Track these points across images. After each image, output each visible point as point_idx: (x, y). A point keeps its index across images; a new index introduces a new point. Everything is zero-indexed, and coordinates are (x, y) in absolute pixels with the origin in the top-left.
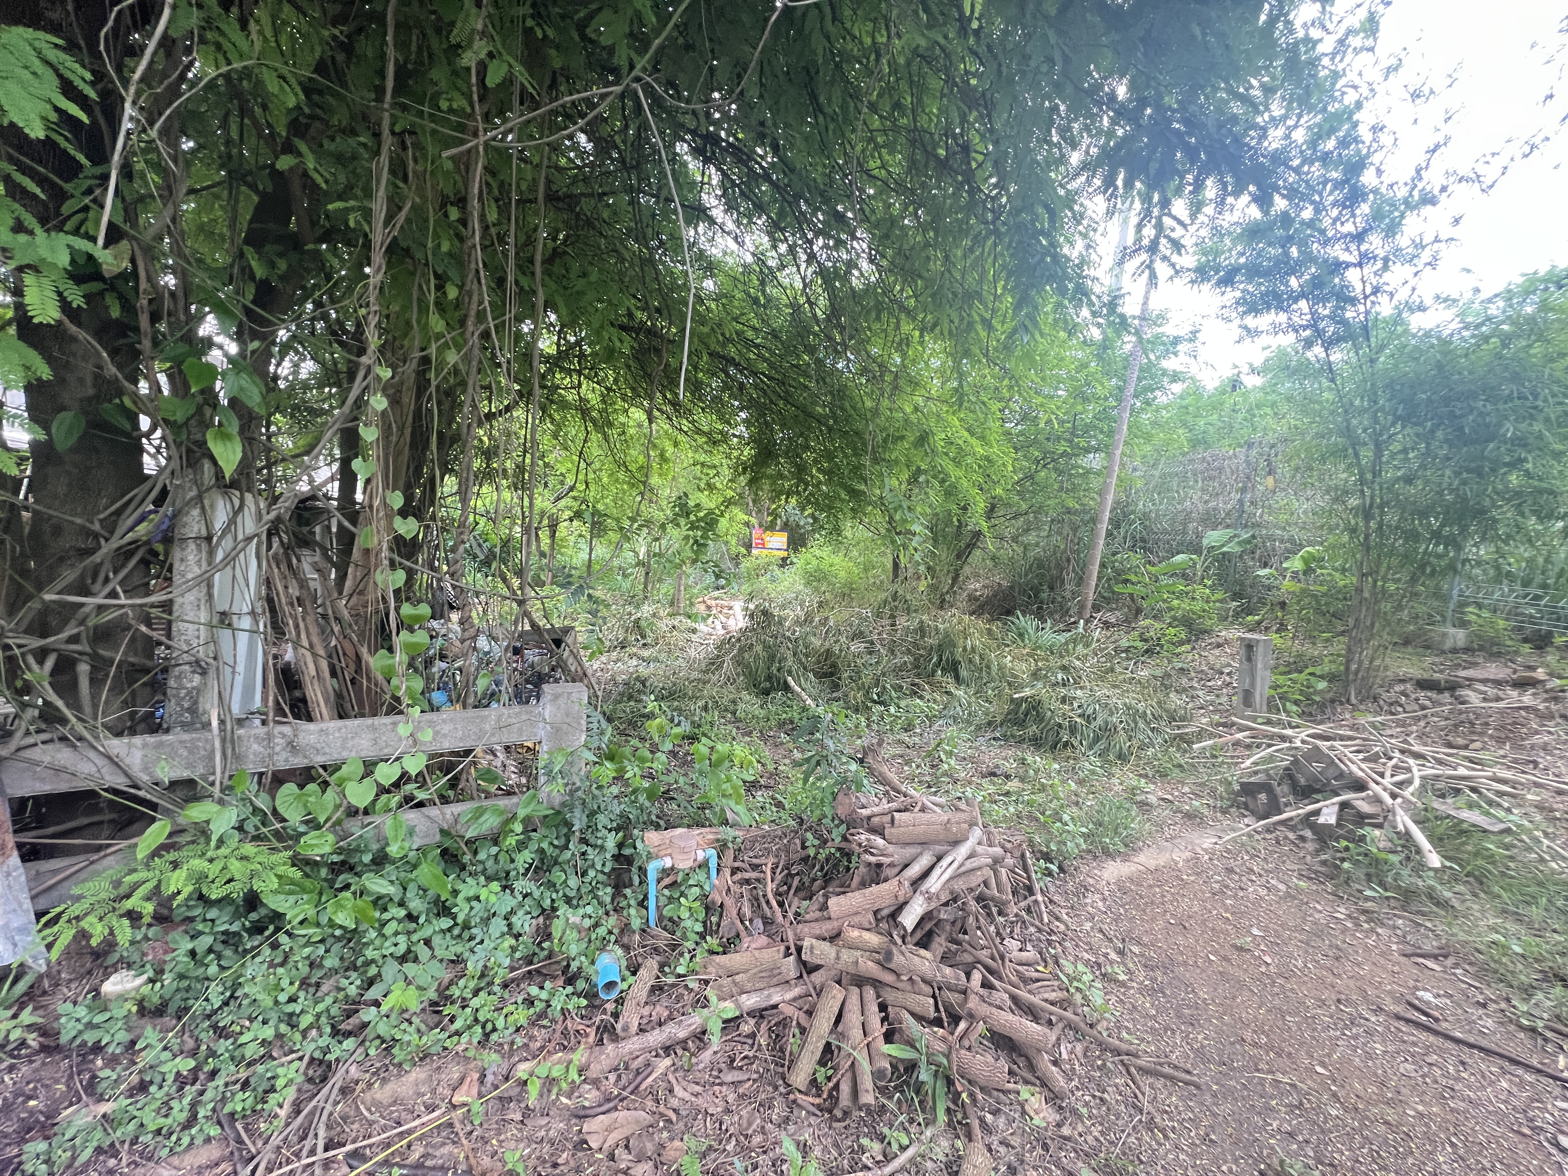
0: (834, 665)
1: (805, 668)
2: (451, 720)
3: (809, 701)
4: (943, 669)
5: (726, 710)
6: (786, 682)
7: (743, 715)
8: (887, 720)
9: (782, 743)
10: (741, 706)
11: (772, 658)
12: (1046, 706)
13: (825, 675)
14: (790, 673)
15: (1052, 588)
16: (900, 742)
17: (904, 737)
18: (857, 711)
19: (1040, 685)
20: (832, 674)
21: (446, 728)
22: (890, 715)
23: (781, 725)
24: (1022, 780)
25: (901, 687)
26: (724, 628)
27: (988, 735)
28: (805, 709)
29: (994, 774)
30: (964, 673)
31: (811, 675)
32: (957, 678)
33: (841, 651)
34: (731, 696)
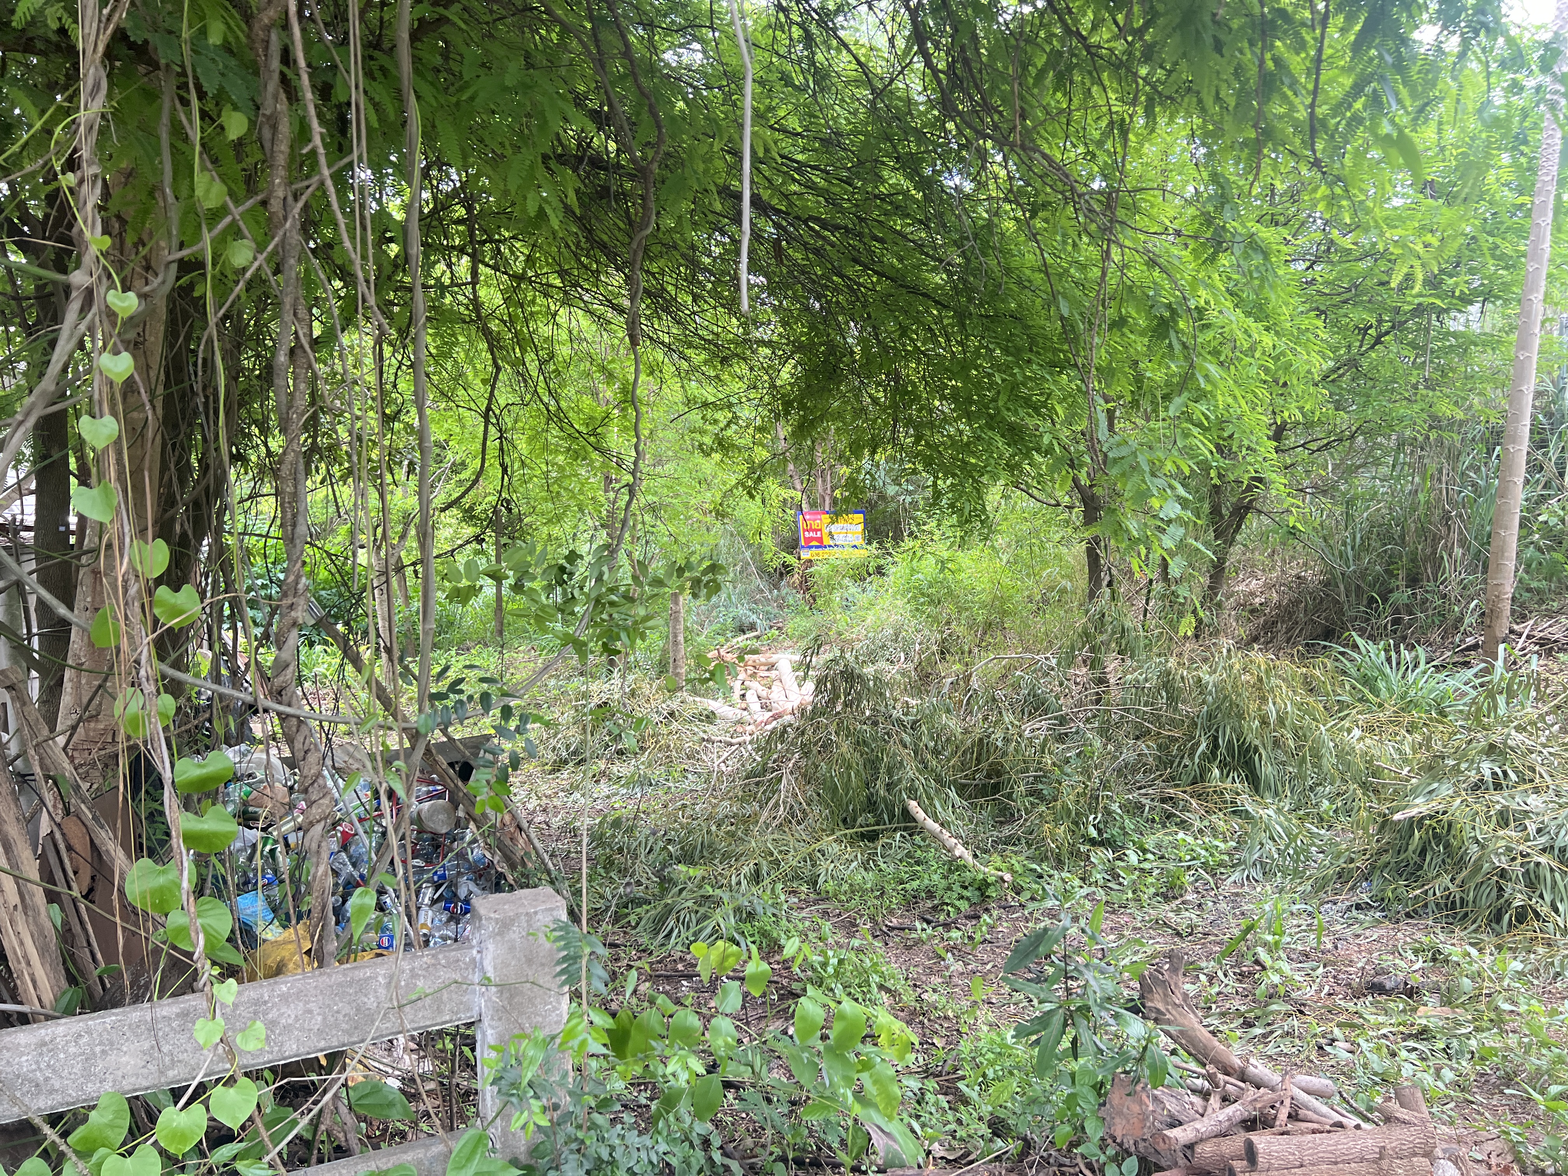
0: (996, 771)
1: (938, 780)
2: (298, 995)
3: (960, 850)
4: (1223, 765)
5: (797, 877)
6: (907, 815)
7: (831, 886)
8: (1127, 879)
9: (919, 942)
10: (825, 867)
11: (872, 764)
12: (1468, 833)
13: (983, 791)
14: (912, 792)
15: (1413, 581)
16: (1161, 924)
17: (1166, 911)
18: (1059, 864)
19: (1445, 790)
20: (996, 788)
21: (290, 1013)
22: (1131, 869)
23: (911, 901)
24: (1448, 999)
25: (1140, 807)
26: (765, 707)
27: (1345, 900)
28: (954, 866)
29: (1377, 989)
30: (1267, 770)
31: (953, 794)
32: (1254, 781)
33: (1007, 740)
34: (805, 850)
